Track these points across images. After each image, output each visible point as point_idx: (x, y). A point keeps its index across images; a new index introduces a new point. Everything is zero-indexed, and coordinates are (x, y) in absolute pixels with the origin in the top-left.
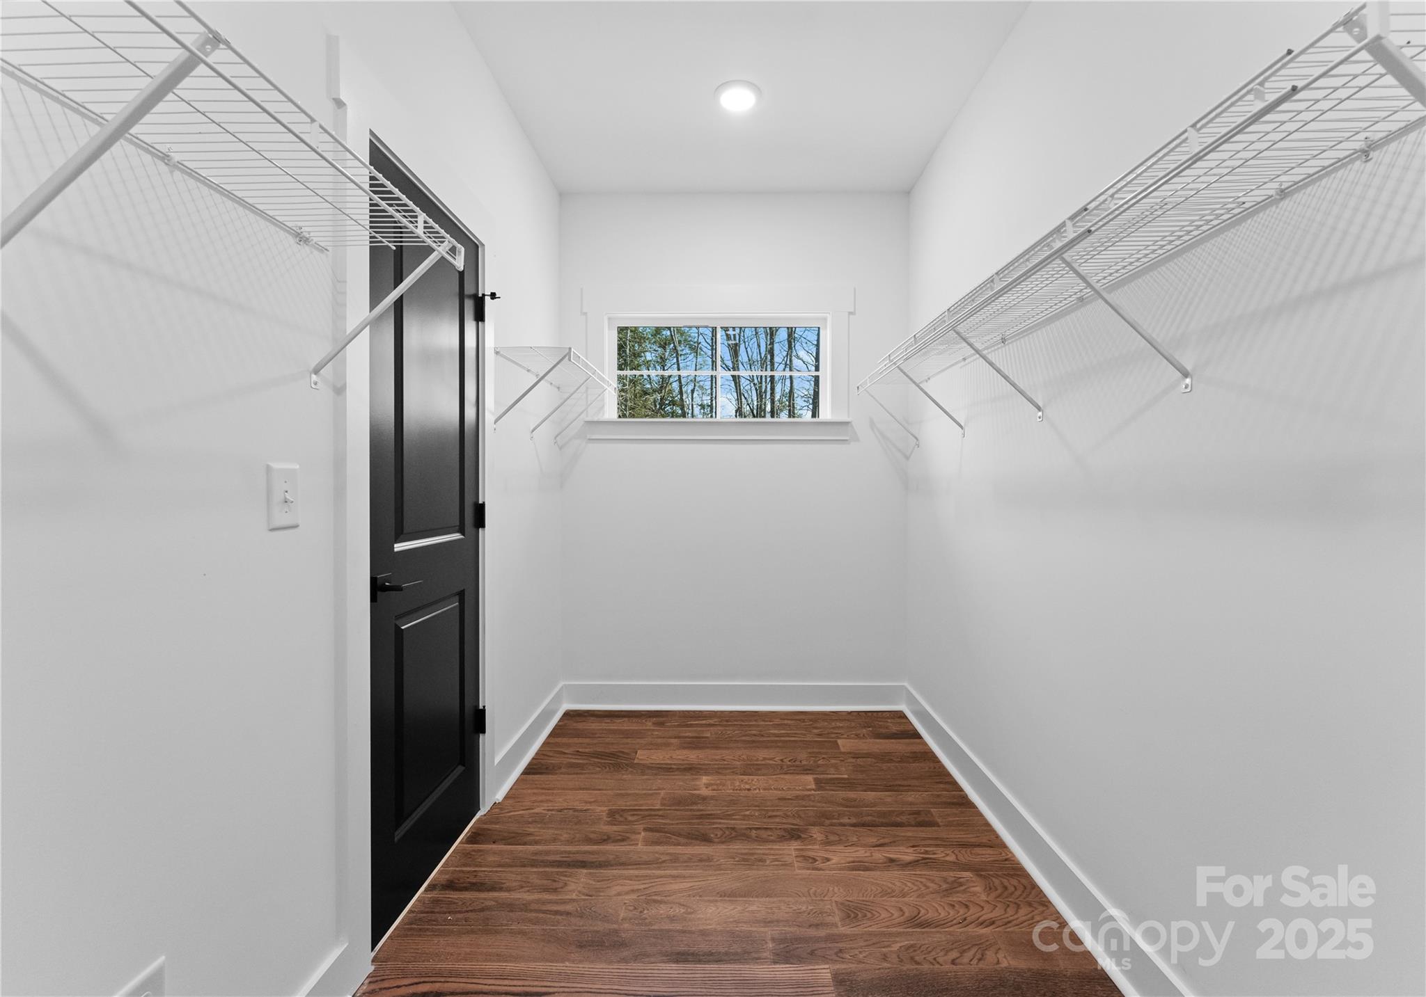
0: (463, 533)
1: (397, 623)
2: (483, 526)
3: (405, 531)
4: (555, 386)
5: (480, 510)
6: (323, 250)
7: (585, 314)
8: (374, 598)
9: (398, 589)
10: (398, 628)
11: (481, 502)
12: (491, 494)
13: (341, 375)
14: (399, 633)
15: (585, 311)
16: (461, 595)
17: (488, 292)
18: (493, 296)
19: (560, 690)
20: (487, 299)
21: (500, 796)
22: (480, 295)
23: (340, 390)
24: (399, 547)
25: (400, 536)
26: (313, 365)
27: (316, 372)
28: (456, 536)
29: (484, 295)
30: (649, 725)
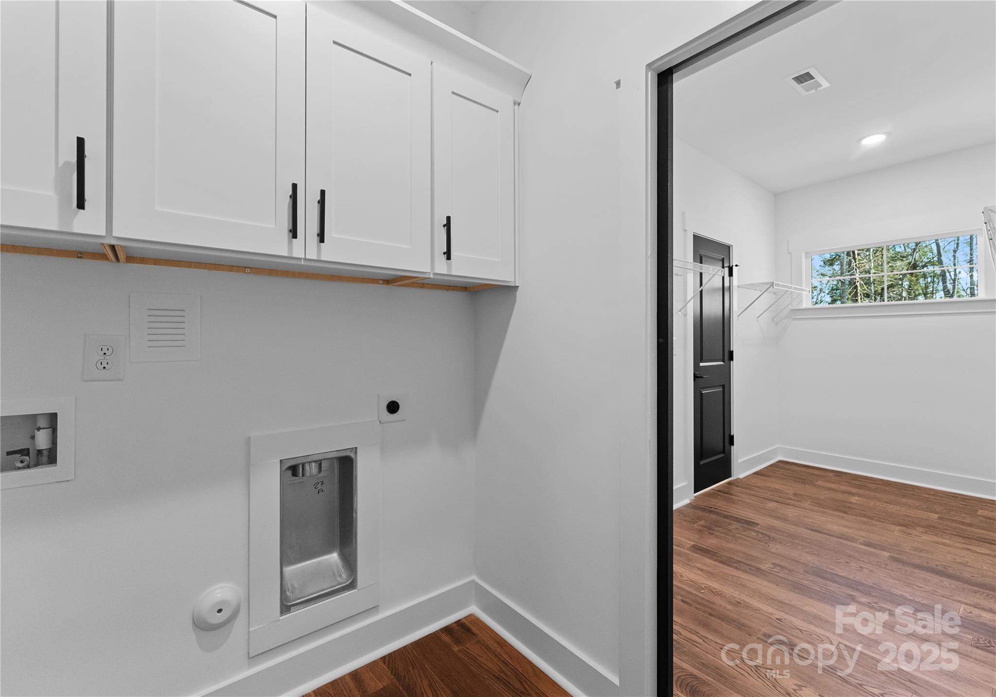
0: (724, 362)
1: (701, 390)
2: (733, 360)
3: (703, 359)
4: (772, 293)
5: (731, 354)
6: (681, 275)
7: (791, 253)
8: (694, 380)
9: (702, 377)
10: (701, 392)
11: (731, 350)
12: (736, 346)
13: (686, 311)
14: (702, 394)
15: (790, 252)
16: (723, 386)
17: (734, 264)
18: (736, 266)
19: (776, 448)
20: (734, 267)
21: (741, 476)
22: (731, 266)
23: (685, 315)
24: (701, 364)
25: (702, 361)
26: (679, 309)
27: (680, 311)
28: (721, 363)
29: (732, 266)
30: (831, 474)
